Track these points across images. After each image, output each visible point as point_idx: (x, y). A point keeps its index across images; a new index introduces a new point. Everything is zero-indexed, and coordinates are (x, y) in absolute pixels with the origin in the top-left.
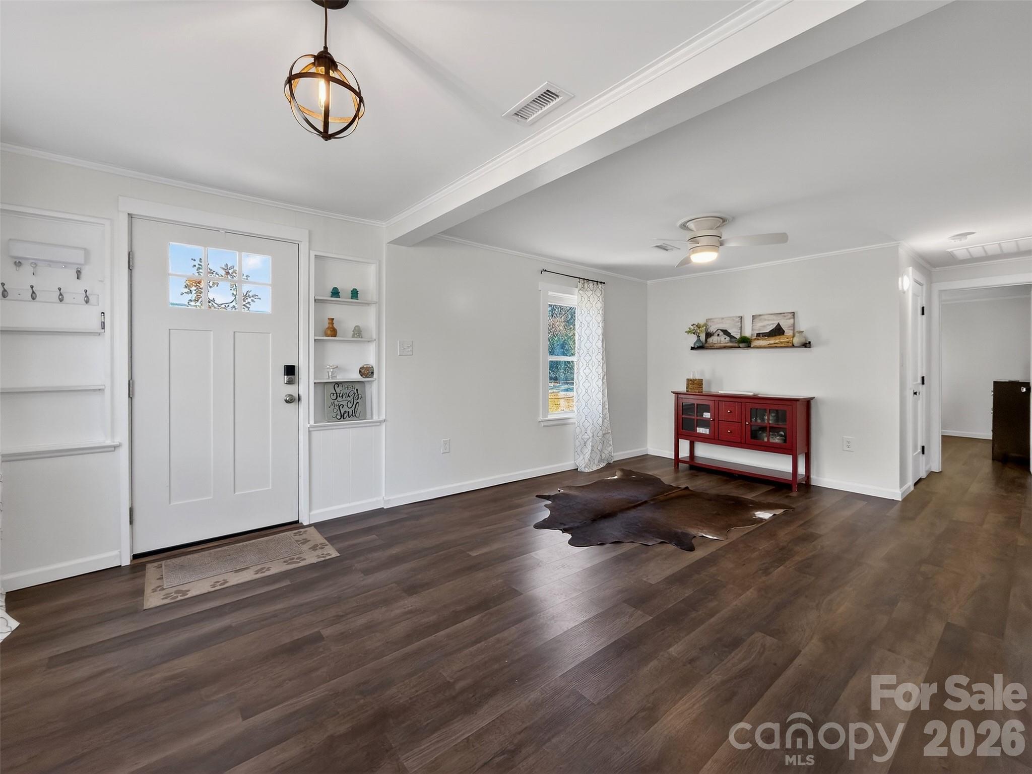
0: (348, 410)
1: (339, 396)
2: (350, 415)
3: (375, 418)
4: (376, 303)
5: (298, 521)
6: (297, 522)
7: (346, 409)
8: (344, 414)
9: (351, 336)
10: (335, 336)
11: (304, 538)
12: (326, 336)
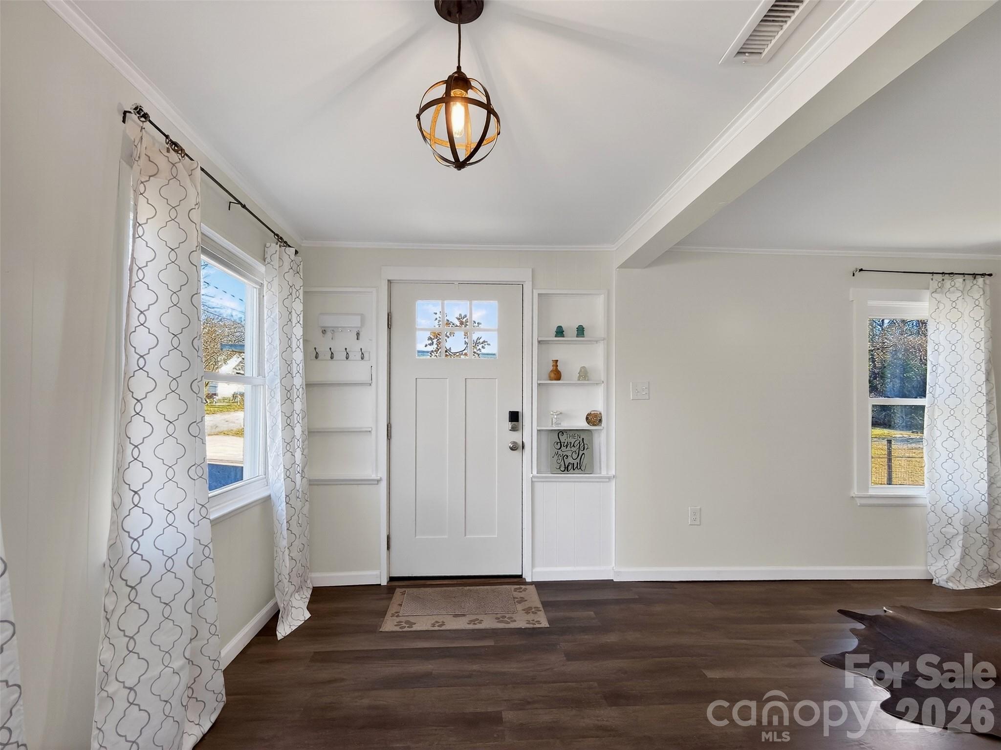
0: (572, 461)
1: (564, 446)
2: (575, 468)
3: (604, 473)
4: (604, 339)
5: (522, 575)
6: (520, 576)
7: (570, 460)
8: (568, 466)
9: (577, 379)
10: (560, 380)
11: (522, 596)
12: (550, 380)
